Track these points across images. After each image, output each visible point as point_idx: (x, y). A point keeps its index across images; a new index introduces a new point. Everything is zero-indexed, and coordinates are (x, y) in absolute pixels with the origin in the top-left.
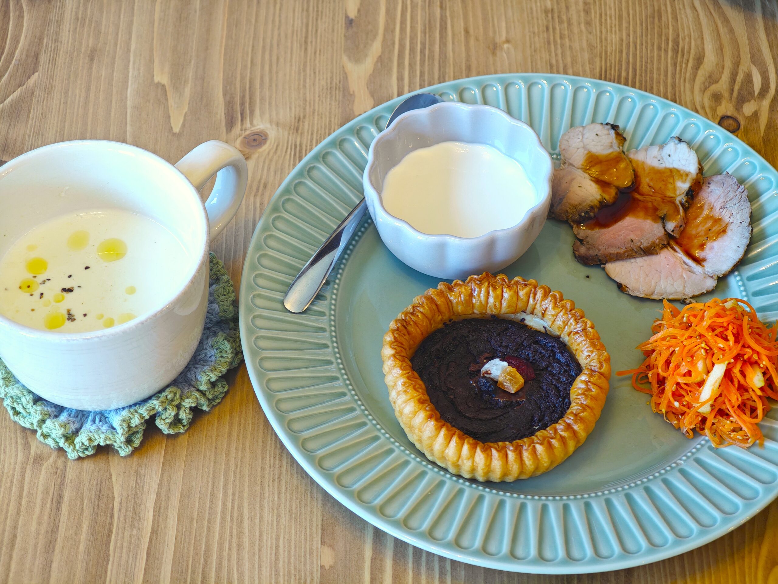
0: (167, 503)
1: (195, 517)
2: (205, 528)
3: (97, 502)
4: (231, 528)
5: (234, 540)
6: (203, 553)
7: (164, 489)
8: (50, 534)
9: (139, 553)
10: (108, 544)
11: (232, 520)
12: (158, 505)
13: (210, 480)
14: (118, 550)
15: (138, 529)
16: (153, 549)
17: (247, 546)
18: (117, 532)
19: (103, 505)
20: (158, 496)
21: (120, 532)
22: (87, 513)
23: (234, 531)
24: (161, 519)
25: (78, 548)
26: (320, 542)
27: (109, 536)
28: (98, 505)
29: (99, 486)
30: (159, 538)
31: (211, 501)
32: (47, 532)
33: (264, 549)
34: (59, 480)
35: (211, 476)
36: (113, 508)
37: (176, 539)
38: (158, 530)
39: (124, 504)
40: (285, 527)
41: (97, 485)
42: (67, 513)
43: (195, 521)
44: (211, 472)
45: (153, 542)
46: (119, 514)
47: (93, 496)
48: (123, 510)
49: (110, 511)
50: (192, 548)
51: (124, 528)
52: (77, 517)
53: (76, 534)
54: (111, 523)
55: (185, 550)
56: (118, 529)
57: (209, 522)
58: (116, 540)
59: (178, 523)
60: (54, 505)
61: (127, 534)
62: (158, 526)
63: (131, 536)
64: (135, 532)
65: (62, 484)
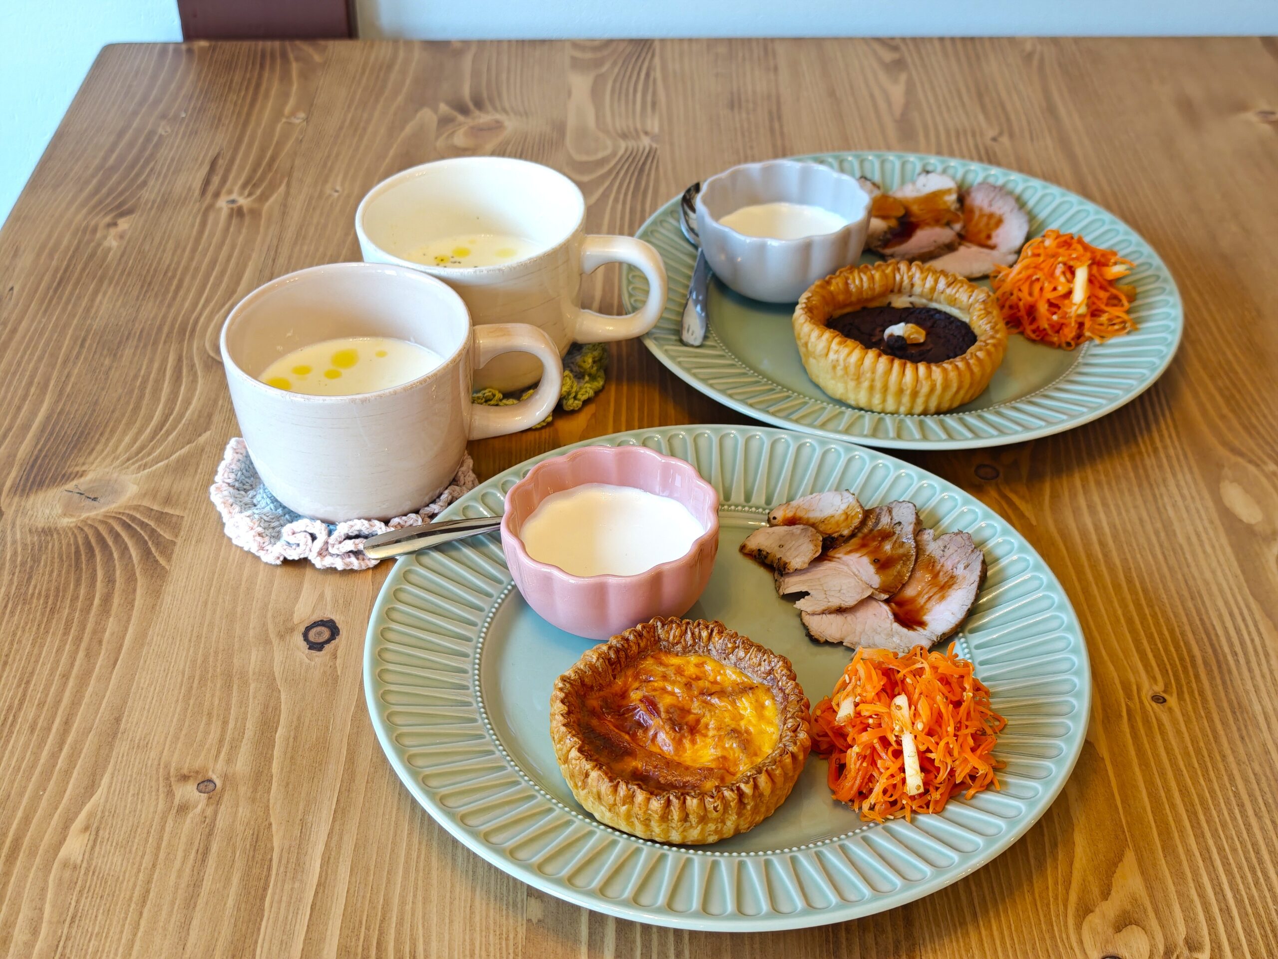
0: (339, 853)
1: (373, 867)
2: (385, 880)
3: (252, 853)
4: (416, 879)
5: (420, 893)
6: (380, 907)
7: (335, 838)
8: (191, 889)
9: (301, 908)
10: (263, 898)
11: (417, 870)
12: (327, 856)
13: (392, 827)
14: (275, 905)
15: (301, 881)
16: (318, 904)
17: (436, 898)
18: (275, 885)
19: (259, 857)
20: (327, 845)
21: (279, 885)
22: (240, 864)
23: (420, 883)
24: (330, 871)
25: (225, 904)
26: (525, 894)
27: (265, 889)
28: (253, 856)
29: (255, 836)
30: (326, 892)
31: (393, 850)
32: (188, 886)
33: (456, 902)
34: (207, 830)
35: (393, 823)
36: (271, 860)
37: (348, 892)
38: (325, 882)
39: (285, 855)
40: (483, 877)
41: (253, 834)
42: (214, 866)
43: (372, 872)
44: (393, 819)
45: (320, 895)
46: (279, 866)
47: (248, 846)
48: (284, 861)
49: (267, 863)
50: (367, 902)
51: (284, 881)
52: (226, 870)
53: (224, 888)
54: (268, 876)
55: (359, 905)
56: (276, 881)
57: (389, 873)
58: (274, 894)
59: (351, 875)
60: (200, 857)
61: (287, 887)
62: (326, 878)
63: (292, 889)
64: (297, 885)
65: (210, 834)
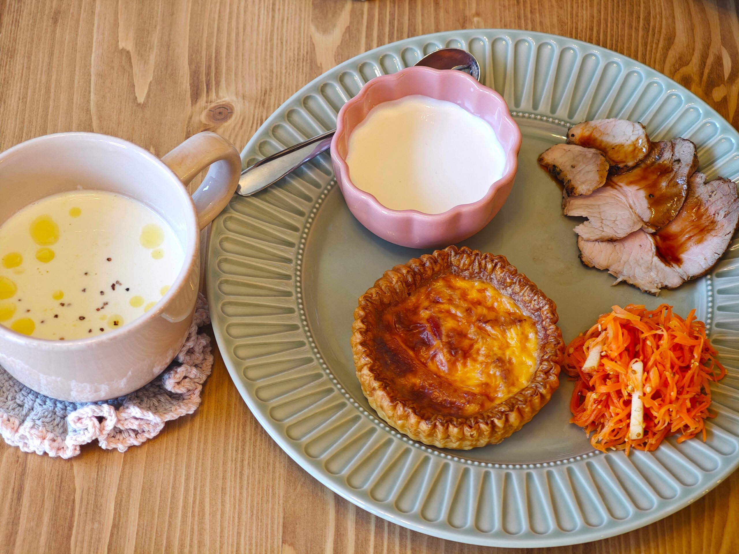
0: (129, 496)
1: (157, 511)
2: (167, 523)
3: (58, 493)
4: (193, 524)
5: (195, 537)
6: (164, 549)
7: (126, 481)
8: (10, 526)
9: (100, 548)
10: (69, 537)
11: (193, 516)
12: (119, 499)
13: (172, 472)
14: (79, 544)
15: (99, 523)
16: (114, 544)
17: (208, 542)
18: (78, 525)
19: (64, 497)
20: (119, 488)
21: (81, 525)
22: (48, 505)
23: (196, 527)
24: (122, 513)
25: (39, 541)
26: (281, 541)
27: (70, 528)
28: (59, 497)
29: (60, 476)
30: (120, 533)
31: (173, 495)
32: (8, 523)
33: (225, 546)
34: (20, 470)
35: (173, 468)
36: (74, 501)
37: (137, 534)
38: (119, 524)
39: (85, 497)
40: (246, 524)
41: (58, 475)
42: (28, 505)
43: (156, 515)
44: (173, 464)
45: (115, 536)
46: (81, 507)
47: (54, 487)
48: (85, 503)
49: (71, 503)
50: (153, 544)
51: (85, 522)
52: (38, 509)
53: (37, 526)
54: (72, 516)
55: (147, 546)
56: (79, 522)
57: (170, 517)
58: (77, 533)
59: (139, 518)
60: (15, 496)
61: (88, 528)
62: (119, 520)
63: (92, 529)
64: (96, 525)
65: (23, 474)
